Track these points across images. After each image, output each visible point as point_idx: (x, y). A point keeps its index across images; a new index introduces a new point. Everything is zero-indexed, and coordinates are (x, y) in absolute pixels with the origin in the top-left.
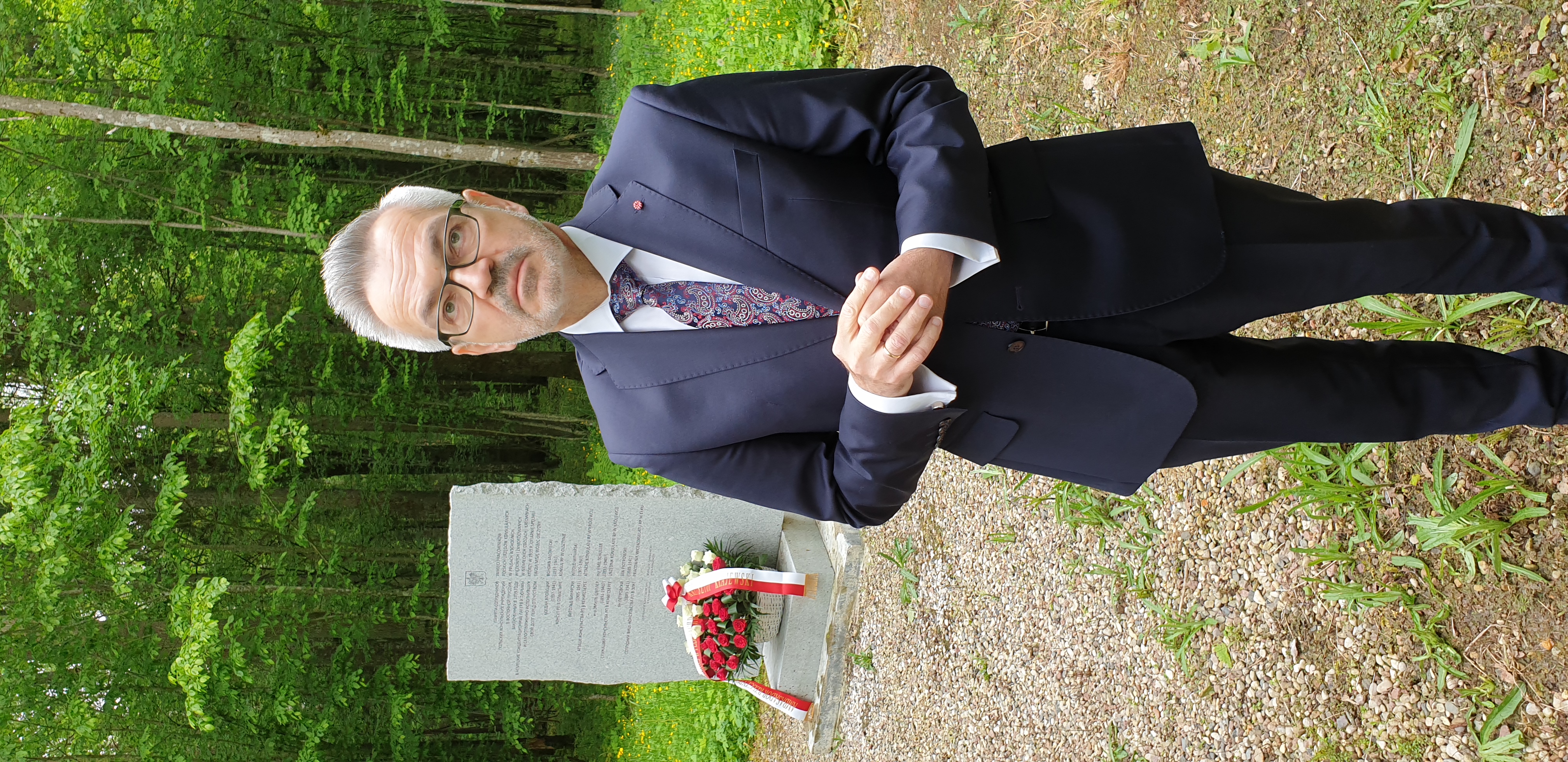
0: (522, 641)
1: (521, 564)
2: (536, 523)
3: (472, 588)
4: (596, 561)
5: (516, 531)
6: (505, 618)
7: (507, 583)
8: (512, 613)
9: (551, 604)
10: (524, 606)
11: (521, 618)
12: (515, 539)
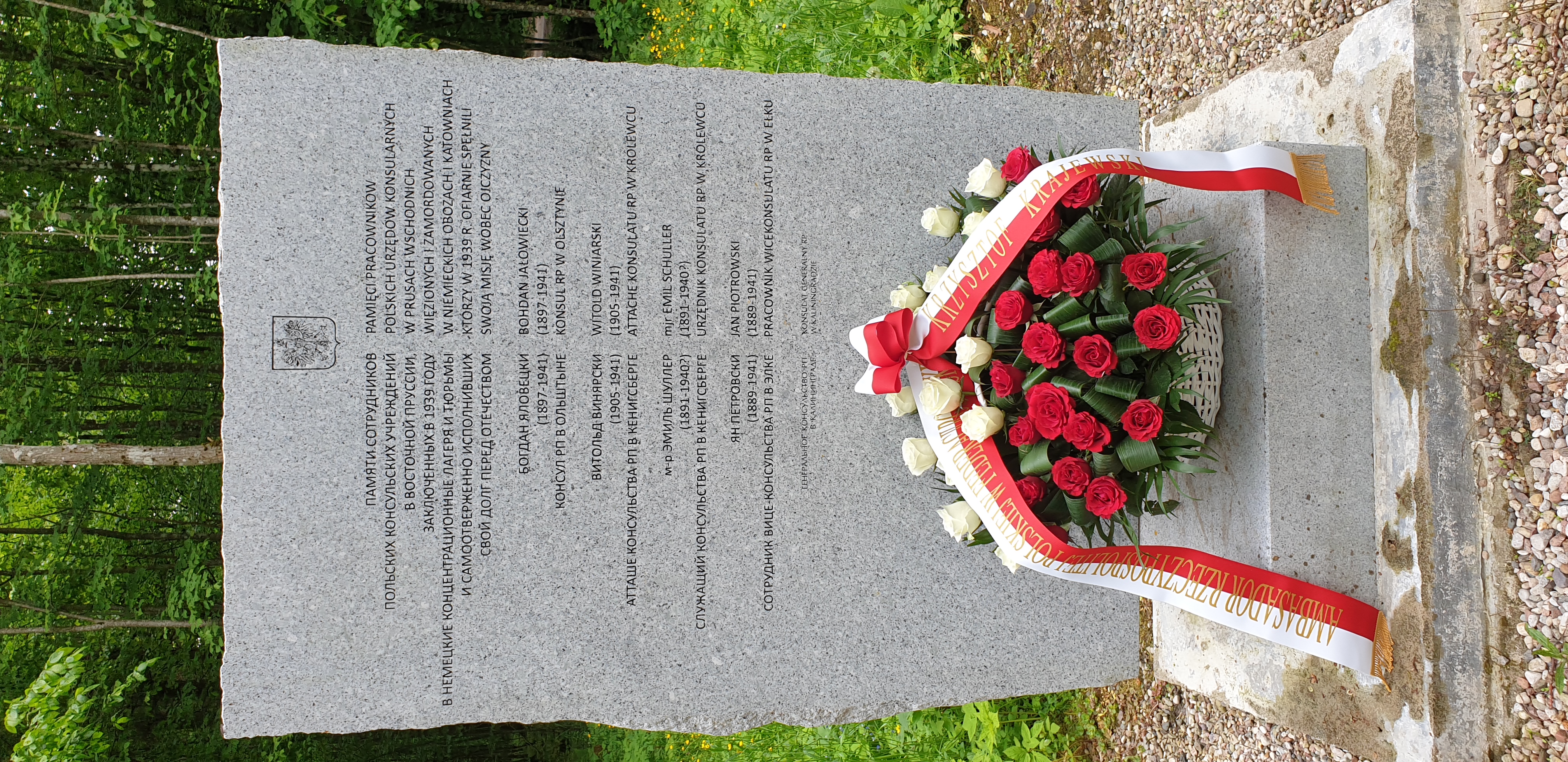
0: (457, 572)
1: (439, 290)
2: (475, 147)
3: (294, 379)
4: (657, 285)
5: (419, 175)
6: (400, 489)
7: (400, 358)
8: (420, 468)
9: (540, 435)
10: (457, 443)
11: (449, 486)
12: (418, 202)
